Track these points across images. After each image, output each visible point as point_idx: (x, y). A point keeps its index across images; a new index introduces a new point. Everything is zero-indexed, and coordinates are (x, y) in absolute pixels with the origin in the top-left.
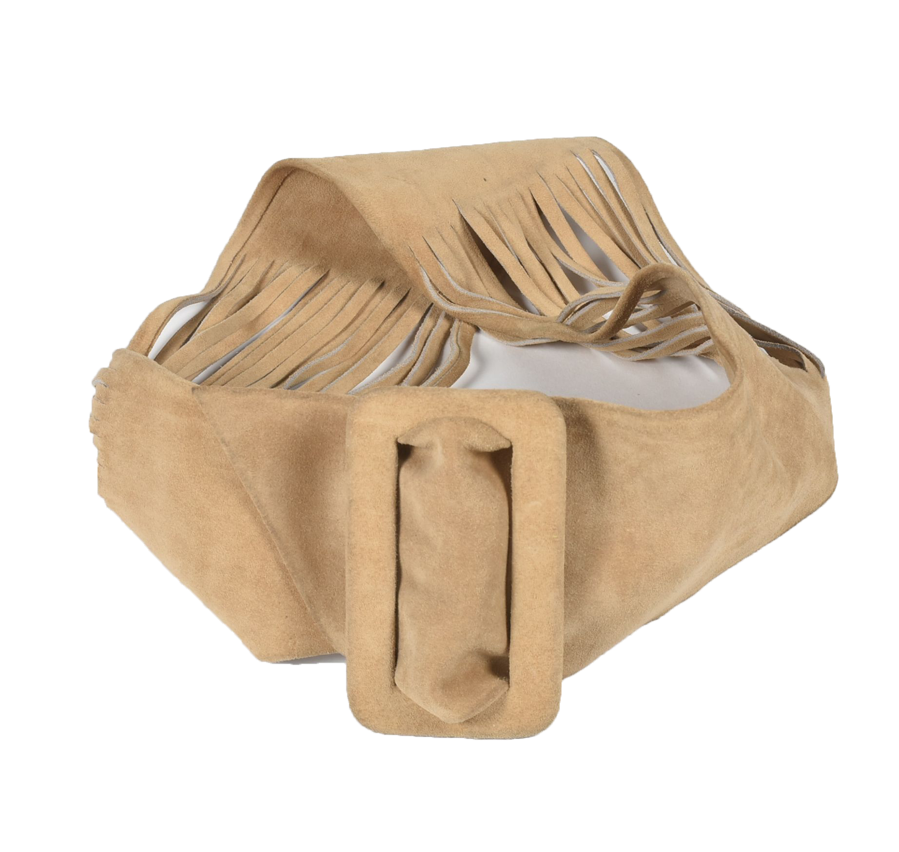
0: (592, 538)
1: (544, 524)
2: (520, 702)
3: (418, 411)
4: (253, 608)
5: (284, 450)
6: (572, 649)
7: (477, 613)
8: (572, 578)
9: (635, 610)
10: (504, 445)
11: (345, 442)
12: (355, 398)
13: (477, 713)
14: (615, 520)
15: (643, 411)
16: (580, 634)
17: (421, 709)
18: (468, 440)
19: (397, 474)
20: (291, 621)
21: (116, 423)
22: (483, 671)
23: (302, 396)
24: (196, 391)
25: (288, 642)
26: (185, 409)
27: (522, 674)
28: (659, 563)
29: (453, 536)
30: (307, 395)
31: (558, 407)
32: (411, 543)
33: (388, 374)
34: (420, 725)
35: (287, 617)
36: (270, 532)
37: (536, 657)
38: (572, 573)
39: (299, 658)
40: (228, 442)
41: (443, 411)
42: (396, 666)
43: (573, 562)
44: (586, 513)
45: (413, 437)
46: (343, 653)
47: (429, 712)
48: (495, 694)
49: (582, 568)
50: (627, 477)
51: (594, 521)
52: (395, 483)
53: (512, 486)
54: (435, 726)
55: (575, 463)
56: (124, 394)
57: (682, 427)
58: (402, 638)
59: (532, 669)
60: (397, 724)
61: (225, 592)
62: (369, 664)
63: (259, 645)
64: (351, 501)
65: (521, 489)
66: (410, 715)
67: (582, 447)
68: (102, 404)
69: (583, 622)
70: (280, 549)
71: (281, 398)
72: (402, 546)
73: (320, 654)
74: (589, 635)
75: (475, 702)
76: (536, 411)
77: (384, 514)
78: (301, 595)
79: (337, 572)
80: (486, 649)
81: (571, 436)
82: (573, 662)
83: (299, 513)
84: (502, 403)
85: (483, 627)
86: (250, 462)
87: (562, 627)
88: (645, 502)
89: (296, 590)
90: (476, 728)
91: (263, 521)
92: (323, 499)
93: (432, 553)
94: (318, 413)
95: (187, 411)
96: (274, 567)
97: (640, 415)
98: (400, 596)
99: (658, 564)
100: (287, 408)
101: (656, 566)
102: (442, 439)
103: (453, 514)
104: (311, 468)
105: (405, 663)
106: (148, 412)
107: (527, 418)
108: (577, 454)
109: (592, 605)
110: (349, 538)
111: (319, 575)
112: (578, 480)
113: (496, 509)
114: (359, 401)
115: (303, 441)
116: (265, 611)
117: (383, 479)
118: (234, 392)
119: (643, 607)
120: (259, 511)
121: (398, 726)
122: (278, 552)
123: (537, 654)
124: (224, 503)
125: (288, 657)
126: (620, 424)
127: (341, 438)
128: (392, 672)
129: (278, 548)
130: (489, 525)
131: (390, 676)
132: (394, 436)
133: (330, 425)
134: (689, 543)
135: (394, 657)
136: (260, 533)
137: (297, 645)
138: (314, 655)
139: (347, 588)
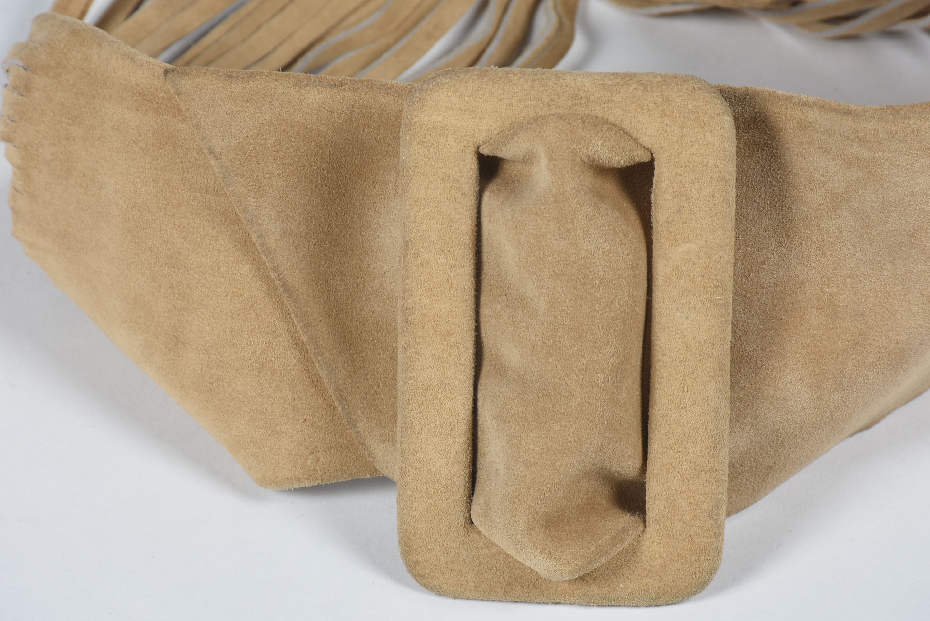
0: (772, 302)
1: (700, 278)
2: (662, 550)
3: (511, 105)
4: (254, 407)
5: (304, 167)
6: (740, 471)
7: (598, 413)
8: (741, 363)
9: (836, 412)
10: (642, 157)
11: (398, 153)
12: (413, 87)
13: (596, 565)
14: (808, 274)
15: (853, 107)
16: (753, 448)
17: (510, 560)
18: (587, 149)
19: (477, 202)
20: (313, 426)
21: (43, 125)
22: (605, 503)
23: (332, 83)
24: (170, 75)
25: (308, 458)
26: (152, 102)
27: (665, 508)
28: (874, 340)
29: (563, 295)
30: (340, 82)
31: (723, 99)
32: (499, 307)
33: (451, 57)
34: (509, 584)
35: (305, 420)
36: (282, 290)
37: (686, 481)
38: (742, 355)
39: (324, 483)
40: (220, 154)
41: (549, 106)
42: (473, 494)
43: (743, 338)
44: (763, 264)
45: (504, 144)
46: (391, 475)
47: (522, 564)
48: (624, 537)
49: (757, 347)
50: (826, 209)
51: (775, 277)
52: (475, 216)
53: (653, 220)
54: (531, 585)
55: (748, 186)
56: (56, 80)
57: (913, 131)
58: (482, 452)
59: (681, 500)
60: (475, 582)
61: (211, 383)
62: (432, 491)
63: (262, 463)
64: (407, 243)
65: (666, 224)
66: (494, 568)
67: (759, 163)
68: (20, 97)
69: (758, 430)
70: (297, 316)
71: (300, 87)
72: (485, 311)
73: (356, 477)
74: (765, 450)
75: (594, 549)
76: (690, 106)
77: (457, 263)
78: (328, 387)
79: (384, 352)
80: (610, 468)
81: (742, 146)
82: (740, 493)
83: (326, 262)
84: (639, 93)
85: (607, 435)
86: (252, 183)
87: (726, 437)
88: (854, 246)
89: (320, 380)
90: (594, 590)
91: (272, 274)
92: (362, 240)
93: (530, 321)
94: (356, 110)
95: (156, 106)
96: (286, 344)
97: (848, 113)
98: (480, 387)
99: (872, 342)
100: (308, 102)
101: (870, 344)
102: (548, 148)
103: (563, 261)
104: (344, 194)
105: (488, 490)
106: (94, 108)
107: (678, 116)
108: (751, 173)
109: (771, 403)
110: (403, 298)
111: (355, 356)
112: (752, 213)
113: (628, 255)
114: (421, 90)
115: (332, 152)
116: (273, 412)
117: (456, 209)
118: (229, 76)
119: (847, 407)
120: (264, 258)
121: (475, 586)
122: (293, 322)
123: (689, 478)
124: (211, 247)
125: (306, 481)
126: (817, 126)
127: (390, 149)
128: (468, 503)
129: (293, 315)
130: (619, 278)
131: (464, 510)
132: (474, 143)
133: (375, 127)
134: (920, 310)
135: (471, 480)
136: (265, 293)
137: (320, 463)
138: (346, 478)
139: (400, 376)
